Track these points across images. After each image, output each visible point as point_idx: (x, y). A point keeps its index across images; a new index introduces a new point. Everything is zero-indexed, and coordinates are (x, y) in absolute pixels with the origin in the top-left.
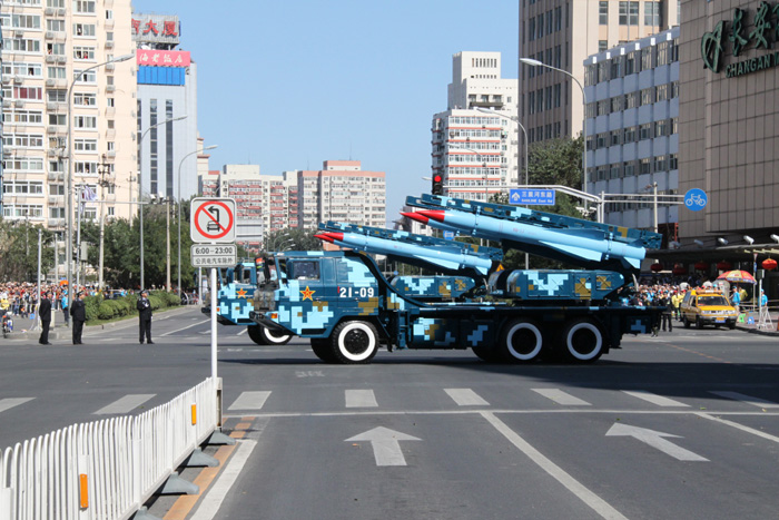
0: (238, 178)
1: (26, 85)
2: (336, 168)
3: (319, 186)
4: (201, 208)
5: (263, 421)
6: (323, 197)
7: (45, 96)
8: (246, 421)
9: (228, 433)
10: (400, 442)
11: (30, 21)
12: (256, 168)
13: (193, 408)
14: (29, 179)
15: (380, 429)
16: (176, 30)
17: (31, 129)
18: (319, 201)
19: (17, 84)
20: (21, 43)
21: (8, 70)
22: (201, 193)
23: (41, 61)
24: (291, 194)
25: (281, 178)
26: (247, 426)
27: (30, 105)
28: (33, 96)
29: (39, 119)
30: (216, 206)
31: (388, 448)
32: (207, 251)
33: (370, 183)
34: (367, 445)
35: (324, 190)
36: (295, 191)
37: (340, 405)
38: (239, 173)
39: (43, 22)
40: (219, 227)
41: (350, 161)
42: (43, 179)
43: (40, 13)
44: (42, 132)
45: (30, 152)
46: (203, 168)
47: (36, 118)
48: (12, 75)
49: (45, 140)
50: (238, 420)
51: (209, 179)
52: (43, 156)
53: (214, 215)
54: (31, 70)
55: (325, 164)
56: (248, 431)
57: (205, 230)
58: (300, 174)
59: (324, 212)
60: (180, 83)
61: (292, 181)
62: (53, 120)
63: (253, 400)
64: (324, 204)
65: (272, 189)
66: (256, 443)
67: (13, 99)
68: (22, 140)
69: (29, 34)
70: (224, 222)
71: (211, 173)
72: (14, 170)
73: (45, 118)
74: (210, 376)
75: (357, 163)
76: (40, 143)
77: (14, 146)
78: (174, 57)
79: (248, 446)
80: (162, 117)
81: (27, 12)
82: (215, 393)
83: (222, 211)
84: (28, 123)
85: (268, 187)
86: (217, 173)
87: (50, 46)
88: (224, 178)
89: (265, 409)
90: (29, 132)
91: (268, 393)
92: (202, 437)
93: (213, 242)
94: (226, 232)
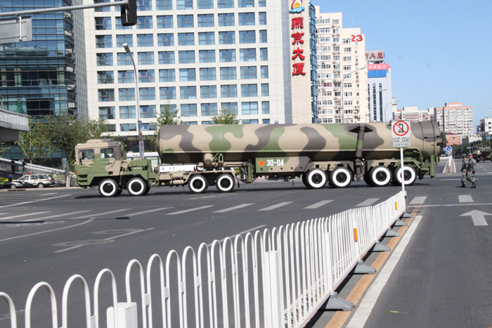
0: (408, 112)
1: (326, 82)
2: (450, 106)
3: (443, 113)
4: (396, 124)
5: (424, 208)
6: (445, 118)
7: (333, 85)
8: (417, 208)
9: (410, 213)
10: (484, 216)
11: (327, 58)
12: (417, 108)
13: (396, 203)
14: (328, 117)
15: (475, 211)
16: (383, 55)
17: (328, 98)
18: (443, 120)
19: (323, 81)
20: (324, 66)
21: (319, 77)
22: (394, 118)
23: (331, 72)
24: (431, 117)
25: (427, 111)
26: (418, 210)
27: (328, 89)
28: (328, 86)
29: (331, 94)
30: (402, 123)
31: (479, 218)
32: (398, 141)
33: (466, 111)
34: (470, 218)
35: (445, 115)
36: (433, 116)
37: (457, 201)
38: (409, 110)
39: (332, 57)
40: (403, 131)
41: (457, 103)
42: (333, 117)
43: (331, 54)
44: (332, 99)
45: (328, 107)
46: (394, 109)
47: (330, 94)
48: (321, 78)
49: (333, 102)
50: (414, 208)
51: (397, 114)
52: (333, 108)
53: (401, 126)
54: (327, 76)
55: (446, 104)
56: (418, 212)
57: (397, 132)
58: (435, 109)
59: (446, 124)
60: (385, 76)
61: (432, 112)
62: (336, 94)
63: (420, 200)
64: (445, 121)
65: (423, 116)
66: (421, 217)
67: (321, 87)
68: (325, 103)
69: (327, 63)
70: (405, 129)
71: (398, 111)
72: (322, 114)
73: (333, 94)
74: (401, 190)
75: (460, 103)
76: (331, 103)
77: (322, 105)
78: (382, 67)
79: (419, 218)
80: (378, 90)
81: (326, 54)
82: (404, 197)
83: (404, 125)
84: (327, 96)
85: (422, 115)
86: (400, 110)
87: (334, 66)
88: (403, 112)
89: (425, 203)
90: (327, 99)
91: (426, 197)
92: (400, 214)
93: (401, 137)
94: (406, 133)
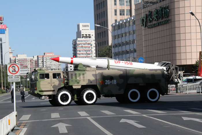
0: (21, 58)
2: (47, 55)
3: (43, 59)
4: (10, 66)
5: (29, 123)
6: (44, 62)
8: (24, 123)
9: (19, 126)
10: (66, 127)
12: (26, 55)
13: (9, 120)
15: (61, 123)
16: (2, 19)
18: (43, 64)
24: (35, 62)
25: (32, 58)
26: (24, 124)
30: (14, 66)
32: (12, 78)
34: (57, 127)
35: (44, 60)
36: (37, 61)
37: (50, 117)
40: (15, 71)
41: (51, 53)
46: (11, 56)
50: (22, 123)
51: (13, 59)
53: (14, 68)
55: (44, 54)
56: (25, 126)
57: (11, 72)
58: (38, 56)
60: (4, 33)
61: (36, 58)
63: (26, 117)
64: (44, 64)
65: (30, 61)
66: (27, 129)
70: (17, 70)
71: (13, 57)
74: (14, 111)
75: (53, 53)
78: (2, 26)
79: (25, 130)
82: (15, 116)
83: (16, 67)
85: (29, 60)
86: (15, 57)
88: (17, 58)
89: (29, 119)
91: (30, 115)
92: (12, 128)
93: (14, 75)
94: (17, 72)
